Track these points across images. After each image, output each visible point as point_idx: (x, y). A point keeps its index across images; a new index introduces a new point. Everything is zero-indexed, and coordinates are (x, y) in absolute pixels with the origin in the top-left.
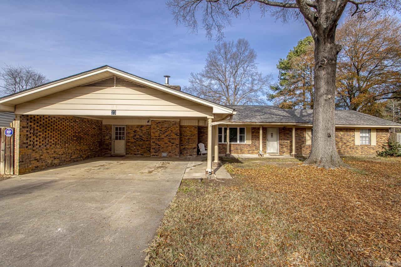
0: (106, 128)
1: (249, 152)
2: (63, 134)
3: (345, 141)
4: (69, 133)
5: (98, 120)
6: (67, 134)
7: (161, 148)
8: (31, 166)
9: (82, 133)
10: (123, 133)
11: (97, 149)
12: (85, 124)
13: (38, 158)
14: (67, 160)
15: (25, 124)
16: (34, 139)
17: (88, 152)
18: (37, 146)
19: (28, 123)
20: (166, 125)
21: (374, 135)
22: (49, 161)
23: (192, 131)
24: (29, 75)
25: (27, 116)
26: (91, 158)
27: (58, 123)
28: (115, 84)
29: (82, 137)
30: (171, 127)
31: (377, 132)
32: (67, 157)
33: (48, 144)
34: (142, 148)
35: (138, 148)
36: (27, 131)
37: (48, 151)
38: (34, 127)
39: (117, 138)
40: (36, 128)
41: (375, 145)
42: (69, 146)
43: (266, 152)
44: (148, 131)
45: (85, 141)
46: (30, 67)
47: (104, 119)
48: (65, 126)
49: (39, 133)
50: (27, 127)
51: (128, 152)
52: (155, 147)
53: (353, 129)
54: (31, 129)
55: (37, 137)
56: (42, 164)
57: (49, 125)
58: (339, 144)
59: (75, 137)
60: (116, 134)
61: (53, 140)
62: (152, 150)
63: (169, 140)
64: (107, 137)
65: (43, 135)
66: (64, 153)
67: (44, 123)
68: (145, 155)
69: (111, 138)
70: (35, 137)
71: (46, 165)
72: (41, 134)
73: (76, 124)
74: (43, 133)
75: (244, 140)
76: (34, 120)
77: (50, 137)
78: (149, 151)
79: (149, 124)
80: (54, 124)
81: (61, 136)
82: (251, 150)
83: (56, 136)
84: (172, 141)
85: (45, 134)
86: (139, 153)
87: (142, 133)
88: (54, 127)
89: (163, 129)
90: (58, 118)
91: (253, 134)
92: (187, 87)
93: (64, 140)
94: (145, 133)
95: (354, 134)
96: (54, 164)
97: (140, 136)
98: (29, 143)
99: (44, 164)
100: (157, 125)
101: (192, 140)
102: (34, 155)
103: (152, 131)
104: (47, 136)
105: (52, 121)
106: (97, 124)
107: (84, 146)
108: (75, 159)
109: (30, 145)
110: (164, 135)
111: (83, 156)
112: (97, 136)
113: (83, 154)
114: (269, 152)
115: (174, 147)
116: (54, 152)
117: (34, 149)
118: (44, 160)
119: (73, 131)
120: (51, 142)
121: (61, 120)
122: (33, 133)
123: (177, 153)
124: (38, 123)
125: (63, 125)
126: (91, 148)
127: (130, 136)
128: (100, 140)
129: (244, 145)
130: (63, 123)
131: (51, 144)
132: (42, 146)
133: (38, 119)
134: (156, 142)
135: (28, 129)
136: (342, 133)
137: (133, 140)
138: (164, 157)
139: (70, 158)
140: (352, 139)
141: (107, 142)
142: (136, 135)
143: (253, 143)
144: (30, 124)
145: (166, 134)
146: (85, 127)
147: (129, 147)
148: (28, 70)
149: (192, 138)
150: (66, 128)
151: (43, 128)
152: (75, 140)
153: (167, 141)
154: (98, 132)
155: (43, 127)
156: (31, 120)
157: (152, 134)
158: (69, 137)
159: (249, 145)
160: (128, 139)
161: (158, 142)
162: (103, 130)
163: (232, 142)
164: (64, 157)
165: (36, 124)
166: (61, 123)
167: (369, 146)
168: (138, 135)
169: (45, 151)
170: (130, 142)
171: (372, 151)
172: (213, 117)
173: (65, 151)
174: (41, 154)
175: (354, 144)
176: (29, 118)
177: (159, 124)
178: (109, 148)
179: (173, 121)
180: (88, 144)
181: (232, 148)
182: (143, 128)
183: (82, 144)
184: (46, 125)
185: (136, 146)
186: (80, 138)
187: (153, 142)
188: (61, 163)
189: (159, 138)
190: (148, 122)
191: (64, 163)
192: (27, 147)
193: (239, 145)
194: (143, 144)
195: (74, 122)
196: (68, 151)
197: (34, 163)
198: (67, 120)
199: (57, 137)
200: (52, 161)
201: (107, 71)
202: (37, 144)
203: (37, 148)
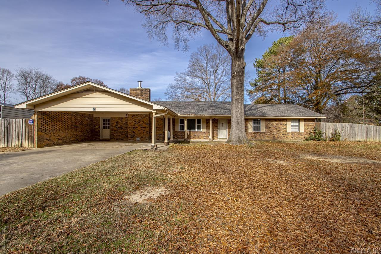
0: (96, 120)
1: (205, 138)
2: (64, 124)
3: (278, 129)
4: (69, 123)
5: (90, 114)
6: (67, 124)
7: (136, 134)
8: (44, 143)
9: (78, 123)
10: (109, 123)
11: (89, 135)
12: (80, 117)
13: (48, 138)
14: (67, 141)
15: (40, 117)
16: (46, 126)
17: (82, 137)
18: (48, 131)
19: (42, 116)
20: (139, 118)
21: (302, 124)
22: (55, 141)
23: (159, 122)
24: (38, 76)
25: (42, 112)
26: (85, 141)
27: (61, 116)
28: (95, 92)
29: (78, 126)
30: (143, 119)
31: (305, 122)
32: (67, 139)
33: (54, 130)
34: (122, 135)
35: (119, 134)
36: (42, 121)
37: (55, 134)
38: (46, 119)
39: (104, 128)
40: (47, 119)
41: (303, 132)
42: (68, 132)
43: (217, 138)
44: (127, 122)
45: (80, 129)
46: (39, 69)
47: (95, 113)
48: (66, 118)
49: (49, 123)
50: (42, 119)
51: (112, 138)
52: (131, 133)
53: (285, 120)
54: (44, 120)
55: (48, 125)
56: (51, 143)
57: (55, 118)
58: (274, 131)
59: (73, 126)
60: (104, 124)
61: (58, 128)
62: (129, 136)
63: (141, 128)
64: (97, 127)
65: (51, 124)
66: (65, 136)
67: (52, 116)
68: (124, 139)
69: (99, 127)
70: (46, 125)
71: (54, 143)
72: (50, 123)
73: (73, 117)
74: (51, 123)
75: (201, 129)
76: (46, 114)
77: (56, 125)
78: (127, 136)
79: (127, 116)
80: (58, 117)
81: (63, 125)
82: (206, 136)
83: (60, 124)
84: (144, 129)
85: (52, 123)
86: (120, 138)
87: (122, 123)
88: (58, 119)
89: (137, 121)
90: (61, 113)
91: (207, 124)
92: (173, 85)
93: (65, 128)
94: (124, 123)
95: (286, 124)
96: (59, 143)
97: (121, 126)
98: (43, 129)
99: (52, 142)
100: (133, 117)
101: (159, 128)
102: (46, 136)
103: (129, 121)
104: (54, 124)
105: (57, 115)
106: (89, 117)
107: (79, 133)
108: (73, 141)
109: (43, 130)
110: (138, 125)
111: (78, 139)
112: (89, 126)
113: (79, 138)
114: (220, 137)
115: (145, 133)
116: (59, 135)
117: (46, 132)
118: (52, 140)
119: (71, 122)
120: (56, 129)
121: (63, 114)
122: (45, 123)
123: (147, 138)
124: (48, 116)
125: (65, 117)
126: (85, 134)
127: (113, 126)
128: (92, 128)
129: (200, 132)
130: (64, 116)
131: (56, 130)
132: (51, 131)
133: (48, 114)
134: (132, 130)
135: (42, 120)
136: (276, 123)
137: (115, 129)
138: (138, 141)
139: (69, 140)
140: (284, 127)
141: (97, 130)
142: (118, 125)
143: (208, 131)
144: (43, 117)
145: (139, 124)
146: (80, 119)
147: (113, 134)
148: (36, 71)
149: (159, 127)
150: (66, 120)
151: (51, 120)
152: (73, 128)
153: (140, 129)
154: (90, 123)
155: (51, 118)
156: (44, 114)
157: (129, 124)
158: (68, 126)
159: (204, 132)
160: (112, 128)
161: (133, 130)
162: (94, 122)
163: (192, 130)
164: (65, 139)
165: (47, 117)
166: (63, 116)
167: (298, 133)
168: (119, 125)
169: (53, 134)
170: (113, 130)
171: (301, 137)
172: (155, 112)
173: (66, 135)
174: (50, 136)
175: (286, 132)
176: (43, 113)
177: (134, 116)
178: (99, 135)
179: (144, 115)
180: (82, 131)
181: (191, 135)
182: (123, 120)
183: (78, 131)
184: (53, 117)
185: (118, 133)
186: (77, 127)
187: (130, 130)
188: (63, 143)
189: (134, 127)
190: (126, 115)
191: (65, 143)
192: (42, 131)
193: (196, 132)
194: (123, 131)
195: (72, 115)
196: (68, 135)
197: (46, 142)
198: (67, 114)
199: (60, 126)
200: (57, 141)
201: (89, 84)
202: (47, 130)
203: (47, 132)
